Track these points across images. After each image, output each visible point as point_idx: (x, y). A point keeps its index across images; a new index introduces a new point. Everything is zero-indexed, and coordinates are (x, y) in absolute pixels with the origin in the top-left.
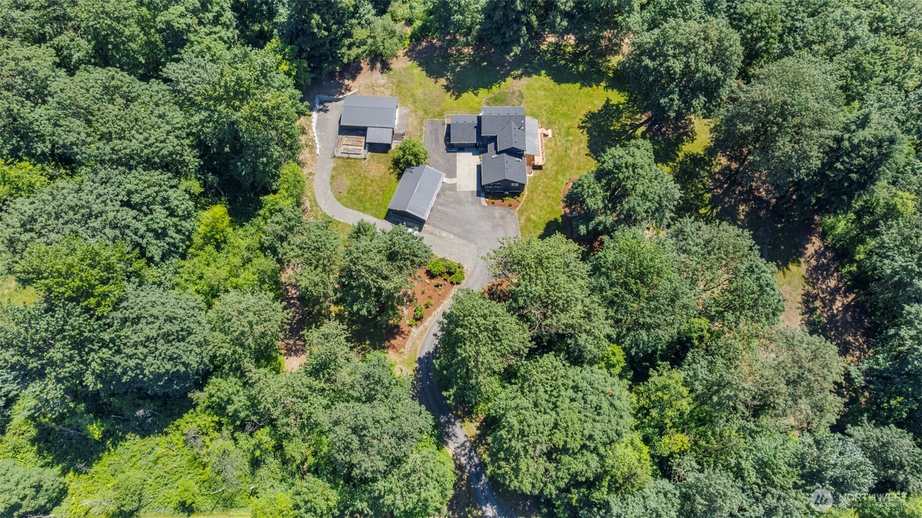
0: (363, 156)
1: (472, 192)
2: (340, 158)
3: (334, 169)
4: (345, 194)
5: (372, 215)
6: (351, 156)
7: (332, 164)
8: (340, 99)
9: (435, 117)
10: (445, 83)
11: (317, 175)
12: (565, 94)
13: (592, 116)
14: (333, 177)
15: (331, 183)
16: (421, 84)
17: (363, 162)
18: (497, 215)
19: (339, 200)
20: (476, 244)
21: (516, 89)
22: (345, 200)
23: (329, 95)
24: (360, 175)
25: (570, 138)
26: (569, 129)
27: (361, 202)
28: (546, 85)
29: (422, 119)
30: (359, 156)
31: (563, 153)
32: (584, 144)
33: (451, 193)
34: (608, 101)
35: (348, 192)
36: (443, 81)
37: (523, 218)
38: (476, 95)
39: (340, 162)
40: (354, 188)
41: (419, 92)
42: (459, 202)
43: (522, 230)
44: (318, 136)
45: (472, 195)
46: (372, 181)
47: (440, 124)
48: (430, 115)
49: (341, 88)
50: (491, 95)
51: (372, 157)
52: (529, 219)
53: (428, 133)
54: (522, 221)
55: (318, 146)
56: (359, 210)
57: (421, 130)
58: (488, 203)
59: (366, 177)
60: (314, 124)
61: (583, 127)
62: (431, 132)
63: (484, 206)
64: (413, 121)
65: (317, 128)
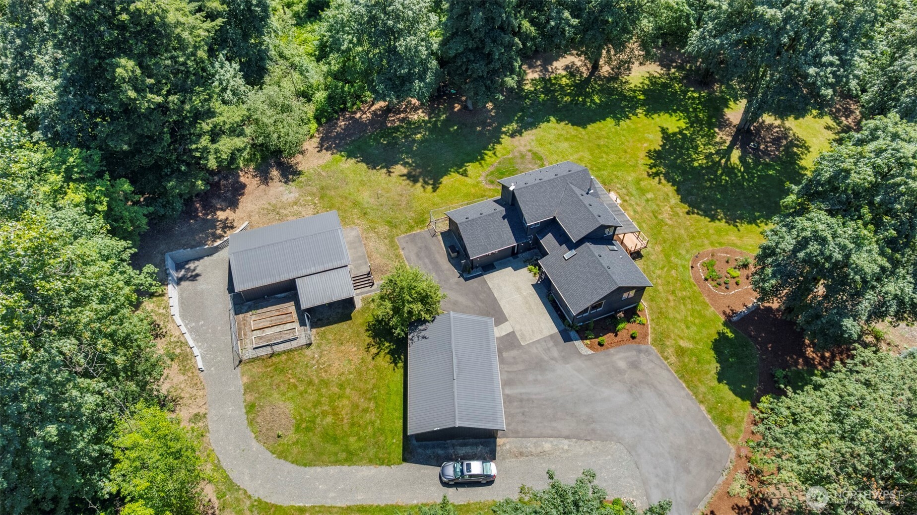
0: (303, 341)
1: (552, 337)
2: (253, 360)
3: (249, 388)
4: (291, 436)
5: (371, 462)
6: (277, 348)
7: (239, 380)
8: (217, 249)
9: (411, 228)
10: (405, 171)
11: (212, 415)
12: (599, 138)
13: (657, 156)
14: (251, 408)
15: (251, 423)
16: (362, 183)
17: (308, 352)
18: (622, 364)
19: (282, 455)
20: (619, 441)
21: (523, 149)
22: (295, 450)
23: (192, 247)
24: (310, 383)
25: (650, 196)
26: (638, 183)
27: (335, 440)
28: (564, 132)
29: (392, 239)
30: (294, 344)
31: (655, 221)
32: (675, 199)
33: (514, 353)
34: (664, 131)
35: (298, 429)
36: (400, 169)
37: (670, 351)
38: (465, 174)
39: (257, 369)
40: (306, 415)
41: (365, 197)
42: (538, 365)
43: (682, 377)
44: (191, 331)
45: (556, 344)
46: (341, 386)
47: (428, 236)
48: (403, 228)
49: (215, 227)
50: (488, 169)
51: (323, 336)
52: (681, 352)
53: (413, 257)
54: (673, 359)
55: (196, 351)
56: (337, 462)
57: (398, 256)
58: (591, 347)
59: (326, 383)
60: (175, 310)
61: (657, 174)
62: (418, 255)
63: (588, 357)
64: (378, 247)
65: (183, 317)
